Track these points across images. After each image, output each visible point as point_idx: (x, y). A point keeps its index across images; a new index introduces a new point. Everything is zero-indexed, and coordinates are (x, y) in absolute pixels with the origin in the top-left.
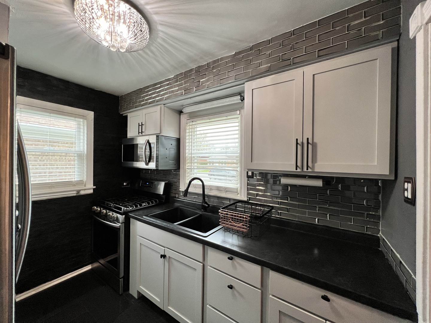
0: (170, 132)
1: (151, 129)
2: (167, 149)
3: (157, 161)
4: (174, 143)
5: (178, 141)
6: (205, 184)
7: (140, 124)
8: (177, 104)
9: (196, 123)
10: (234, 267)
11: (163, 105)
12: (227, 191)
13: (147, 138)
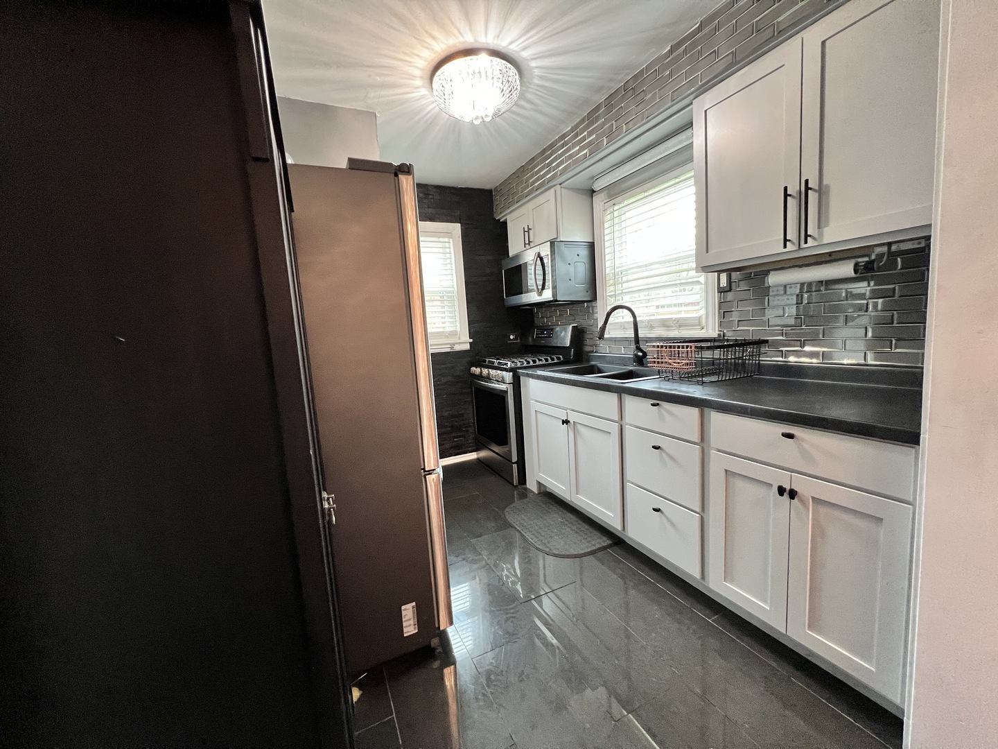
0: (576, 233)
1: (542, 235)
2: (569, 264)
3: (554, 288)
4: (584, 253)
5: (592, 246)
6: (638, 319)
7: (526, 230)
8: (581, 179)
9: (621, 206)
10: (662, 419)
11: (558, 186)
12: (680, 326)
13: (536, 250)
